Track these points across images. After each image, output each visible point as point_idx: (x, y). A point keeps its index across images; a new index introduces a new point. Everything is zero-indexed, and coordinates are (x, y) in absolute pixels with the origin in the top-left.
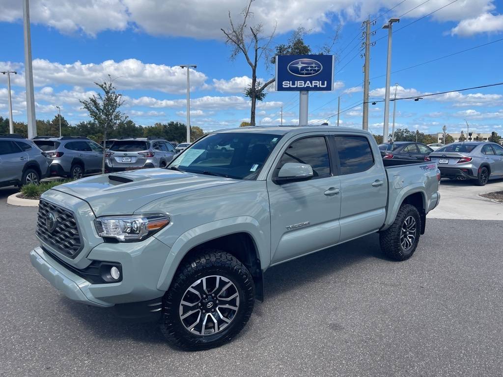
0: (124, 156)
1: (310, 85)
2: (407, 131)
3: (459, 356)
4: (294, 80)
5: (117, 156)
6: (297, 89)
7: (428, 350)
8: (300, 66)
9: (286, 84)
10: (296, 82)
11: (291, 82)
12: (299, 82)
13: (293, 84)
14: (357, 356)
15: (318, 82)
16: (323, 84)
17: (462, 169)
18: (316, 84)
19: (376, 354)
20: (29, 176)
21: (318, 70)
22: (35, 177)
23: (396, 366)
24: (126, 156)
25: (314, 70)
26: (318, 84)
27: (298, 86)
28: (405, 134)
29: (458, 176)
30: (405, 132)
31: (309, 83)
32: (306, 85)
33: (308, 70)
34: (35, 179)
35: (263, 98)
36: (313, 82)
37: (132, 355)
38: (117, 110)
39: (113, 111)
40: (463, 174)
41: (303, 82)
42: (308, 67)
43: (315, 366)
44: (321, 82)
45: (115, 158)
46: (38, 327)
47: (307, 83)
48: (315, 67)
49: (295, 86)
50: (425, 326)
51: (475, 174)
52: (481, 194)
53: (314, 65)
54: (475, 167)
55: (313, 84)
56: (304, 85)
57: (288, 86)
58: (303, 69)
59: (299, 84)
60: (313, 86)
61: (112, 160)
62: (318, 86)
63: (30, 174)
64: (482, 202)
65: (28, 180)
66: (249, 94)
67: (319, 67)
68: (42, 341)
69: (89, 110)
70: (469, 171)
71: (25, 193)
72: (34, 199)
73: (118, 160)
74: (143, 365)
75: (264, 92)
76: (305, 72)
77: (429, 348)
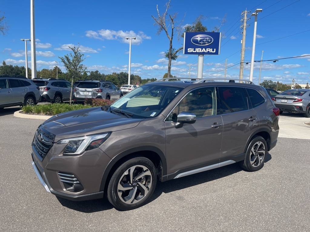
0: (85, 91)
1: (205, 51)
2: (271, 82)
3: (252, 222)
4: (195, 47)
5: (80, 91)
6: (196, 53)
7: (233, 216)
8: (199, 39)
9: (190, 50)
10: (196, 49)
11: (193, 49)
12: (198, 49)
13: (194, 50)
14: (186, 216)
15: (210, 49)
16: (213, 50)
17: (296, 106)
18: (209, 50)
19: (199, 215)
20: (28, 101)
21: (211, 42)
22: (32, 101)
23: (209, 224)
24: (86, 91)
25: (208, 42)
26: (210, 51)
27: (198, 51)
28: (269, 84)
29: (293, 111)
30: (270, 83)
31: (205, 50)
32: (203, 51)
33: (204, 42)
34: (32, 103)
35: (176, 58)
36: (207, 49)
37: (52, 206)
38: (81, 63)
39: (78, 64)
40: (296, 110)
41: (201, 49)
42: (204, 40)
43: (158, 220)
44: (212, 49)
45: (80, 92)
46: (5, 186)
47: (203, 50)
48: (209, 40)
49: (196, 51)
50: (237, 201)
51: (304, 110)
52: (306, 123)
53: (208, 39)
54: (304, 105)
55: (207, 51)
56: (201, 51)
57: (191, 52)
58: (201, 41)
59: (198, 50)
60: (207, 52)
61: (78, 93)
62: (210, 52)
63: (29, 100)
64: (306, 128)
65: (28, 103)
66: (167, 56)
67: (211, 40)
68: (5, 194)
69: (64, 63)
70: (300, 108)
71: (24, 110)
72: (29, 114)
73: (81, 93)
74: (56, 211)
75: (177, 55)
76: (202, 43)
77: (235, 215)
